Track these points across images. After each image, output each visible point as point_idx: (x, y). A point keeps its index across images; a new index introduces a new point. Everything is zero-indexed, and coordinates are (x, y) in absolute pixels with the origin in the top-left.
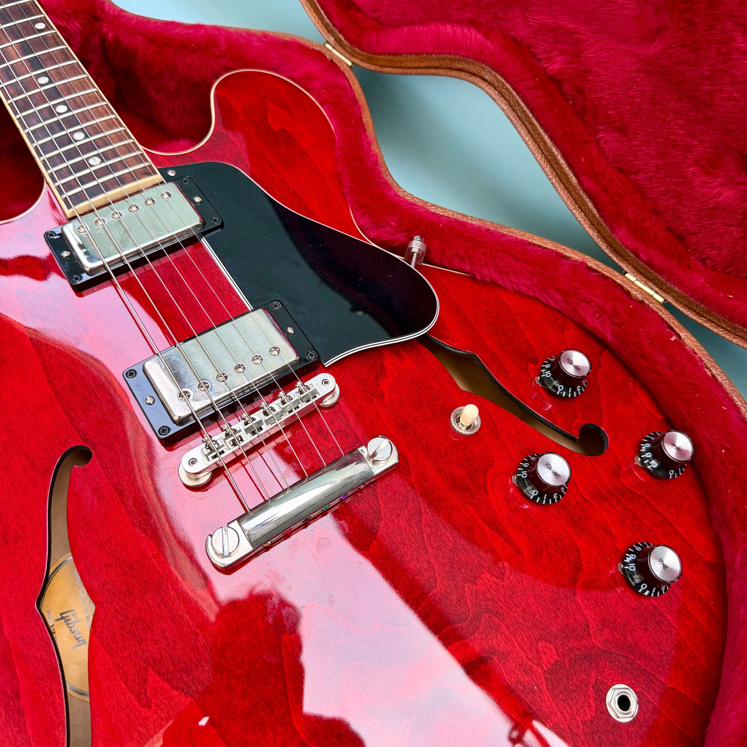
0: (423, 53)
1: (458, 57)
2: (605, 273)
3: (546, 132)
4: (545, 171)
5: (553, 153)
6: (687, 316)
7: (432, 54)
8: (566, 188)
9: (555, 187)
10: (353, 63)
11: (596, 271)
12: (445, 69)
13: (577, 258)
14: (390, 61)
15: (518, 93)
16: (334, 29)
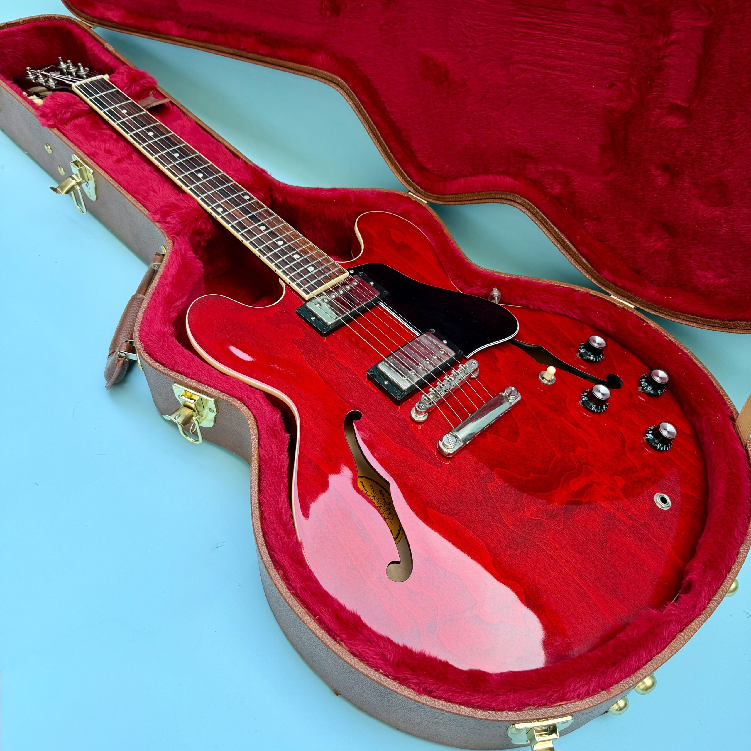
0: (476, 192)
1: (499, 192)
2: (600, 296)
3: (555, 225)
4: (557, 247)
5: (561, 236)
6: (649, 313)
7: (482, 192)
8: (570, 254)
9: (563, 254)
10: (428, 202)
11: (595, 296)
12: (491, 199)
13: (583, 290)
14: (453, 198)
15: (537, 207)
16: (413, 183)
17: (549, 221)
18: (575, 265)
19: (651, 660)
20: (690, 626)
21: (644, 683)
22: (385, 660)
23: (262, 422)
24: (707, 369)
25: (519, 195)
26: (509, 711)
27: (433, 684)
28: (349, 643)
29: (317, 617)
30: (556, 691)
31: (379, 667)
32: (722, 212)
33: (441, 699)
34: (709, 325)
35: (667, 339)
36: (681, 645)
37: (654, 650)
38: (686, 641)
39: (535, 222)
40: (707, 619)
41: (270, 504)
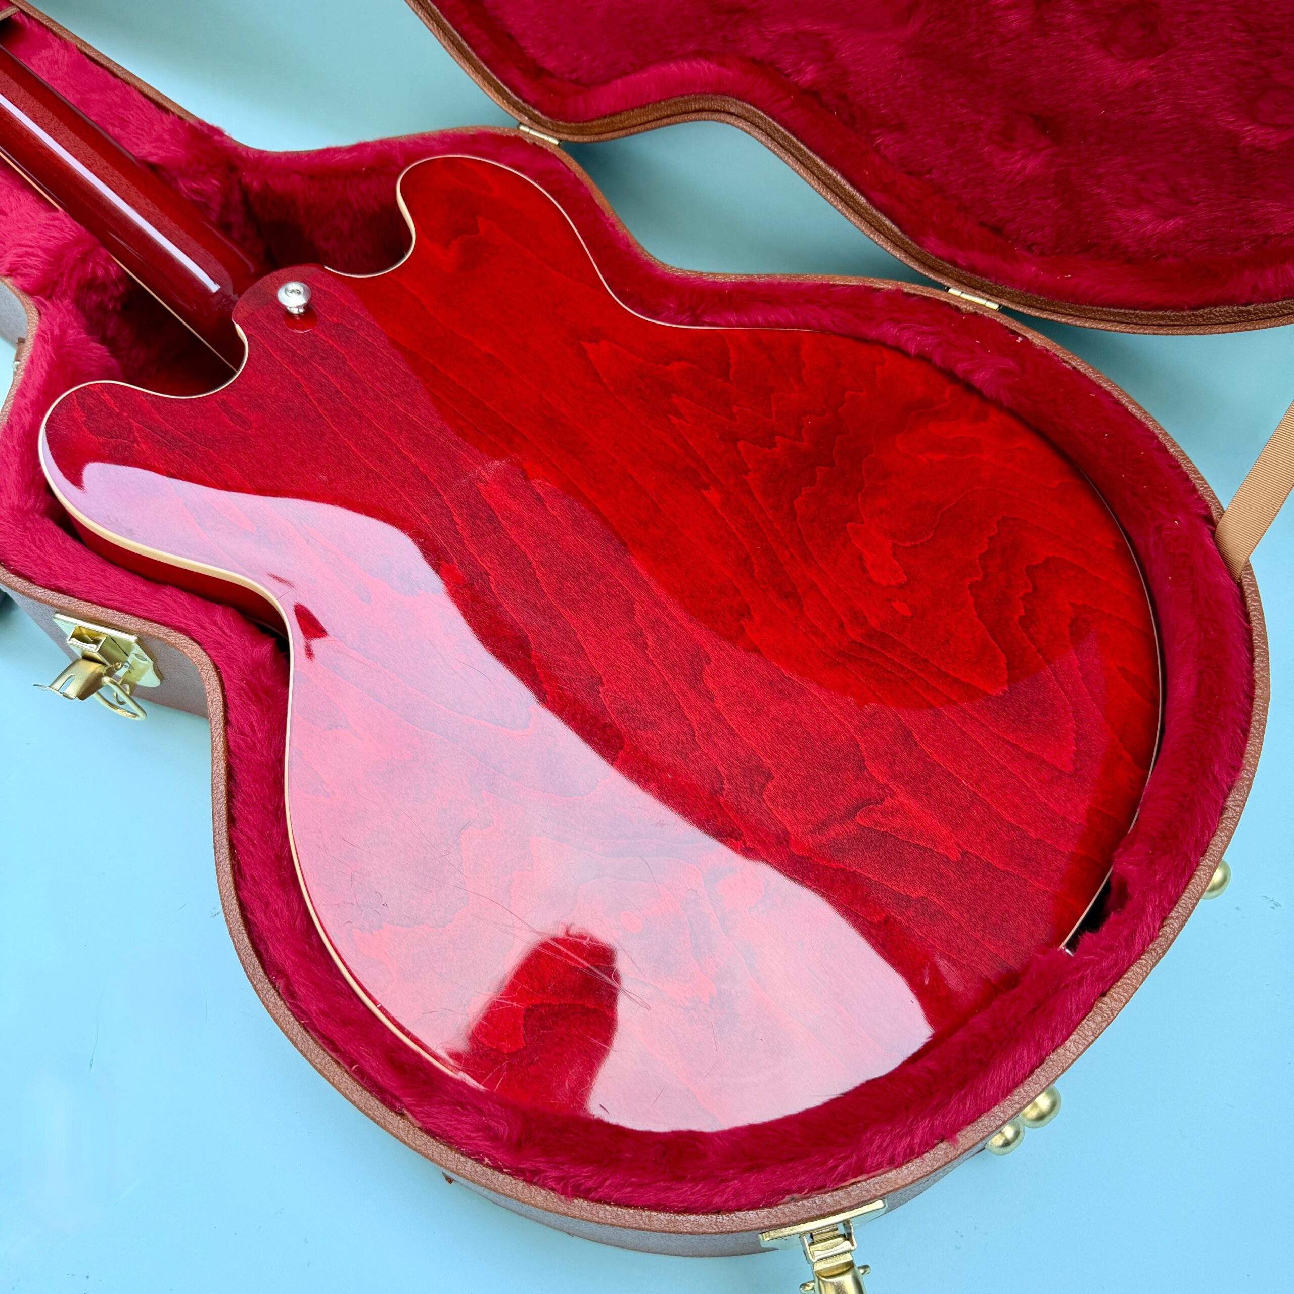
0: (649, 103)
1: (693, 96)
2: (925, 294)
3: (817, 153)
4: (826, 199)
5: (831, 176)
6: (1029, 316)
7: (659, 101)
8: (856, 212)
9: (843, 214)
10: (560, 140)
11: (915, 295)
12: (680, 114)
13: (890, 287)
14: (608, 124)
15: (774, 119)
16: (526, 105)
17: (802, 146)
18: (868, 233)
19: (1040, 1064)
20: (1122, 980)
22: (493, 1137)
23: (231, 672)
24: (1153, 420)
25: (733, 96)
26: (749, 1209)
27: (590, 1177)
28: (421, 1112)
29: (354, 1068)
30: (843, 1157)
31: (482, 1153)
32: (1152, 67)
33: (609, 1204)
34: (1154, 325)
35: (1068, 367)
36: (1104, 1024)
37: (1047, 1043)
38: (1114, 1012)
39: (774, 152)
40: (1157, 961)
41: (254, 844)
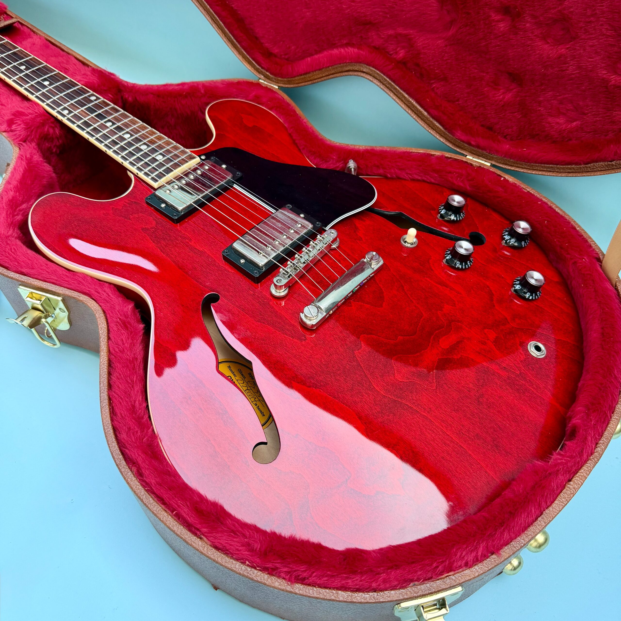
0: (324, 68)
1: (345, 64)
2: (456, 158)
3: (404, 91)
4: (408, 113)
5: (411, 102)
6: (506, 169)
7: (329, 67)
8: (422, 119)
9: (416, 120)
10: (279, 87)
11: (451, 158)
12: (339, 73)
13: (439, 154)
14: (303, 79)
15: (384, 75)
16: (263, 70)
17: (397, 88)
18: (428, 129)
19: (541, 515)
20: (579, 474)
21: (536, 540)
22: (251, 550)
23: (111, 315)
24: (568, 215)
25: (365, 64)
26: (391, 590)
27: (305, 571)
28: (211, 536)
29: (174, 513)
30: (442, 561)
31: (245, 558)
32: (567, 48)
33: (315, 586)
34: (566, 172)
35: (525, 191)
36: (572, 495)
37: (543, 504)
38: (576, 490)
39: (384, 90)
40: (595, 464)
41: (121, 398)
